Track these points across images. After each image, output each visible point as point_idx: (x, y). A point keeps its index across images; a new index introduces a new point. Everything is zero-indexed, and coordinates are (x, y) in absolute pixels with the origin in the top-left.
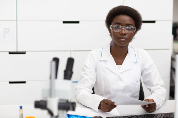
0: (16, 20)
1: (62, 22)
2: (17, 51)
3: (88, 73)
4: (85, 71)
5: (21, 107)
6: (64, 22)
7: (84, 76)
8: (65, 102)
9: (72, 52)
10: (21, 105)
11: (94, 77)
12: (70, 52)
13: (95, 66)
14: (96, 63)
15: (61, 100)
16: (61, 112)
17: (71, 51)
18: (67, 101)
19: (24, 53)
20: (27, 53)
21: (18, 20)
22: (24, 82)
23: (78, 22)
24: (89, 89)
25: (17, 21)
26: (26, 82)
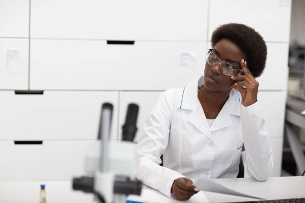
0: (28, 36)
1: (106, 42)
2: (29, 90)
3: (155, 130)
4: (151, 125)
5: (43, 187)
6: (109, 42)
7: (148, 133)
8: (124, 180)
9: (121, 93)
10: (43, 183)
11: (165, 137)
12: (117, 93)
13: (170, 118)
14: (172, 112)
15: (117, 176)
16: (117, 197)
17: (119, 91)
18: (128, 179)
19: (41, 93)
20: (45, 93)
21: (31, 37)
22: (40, 143)
23: (132, 43)
24: (155, 158)
25: (29, 38)
26: (44, 143)
